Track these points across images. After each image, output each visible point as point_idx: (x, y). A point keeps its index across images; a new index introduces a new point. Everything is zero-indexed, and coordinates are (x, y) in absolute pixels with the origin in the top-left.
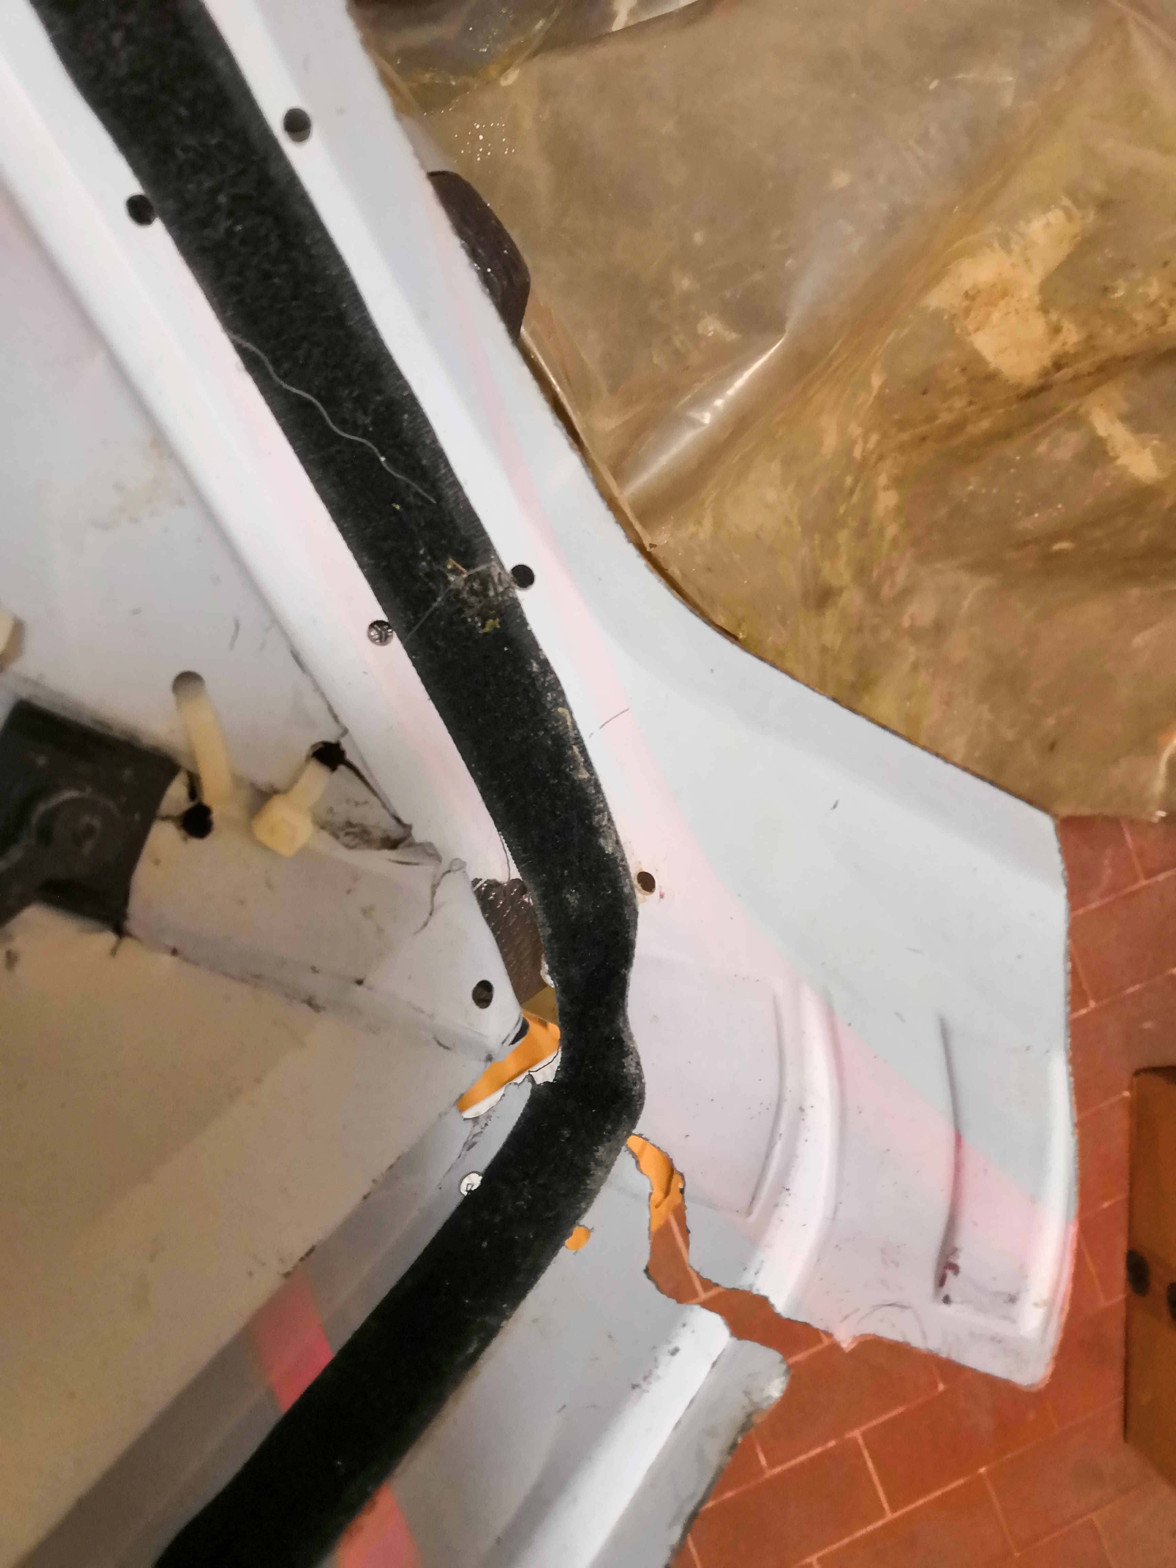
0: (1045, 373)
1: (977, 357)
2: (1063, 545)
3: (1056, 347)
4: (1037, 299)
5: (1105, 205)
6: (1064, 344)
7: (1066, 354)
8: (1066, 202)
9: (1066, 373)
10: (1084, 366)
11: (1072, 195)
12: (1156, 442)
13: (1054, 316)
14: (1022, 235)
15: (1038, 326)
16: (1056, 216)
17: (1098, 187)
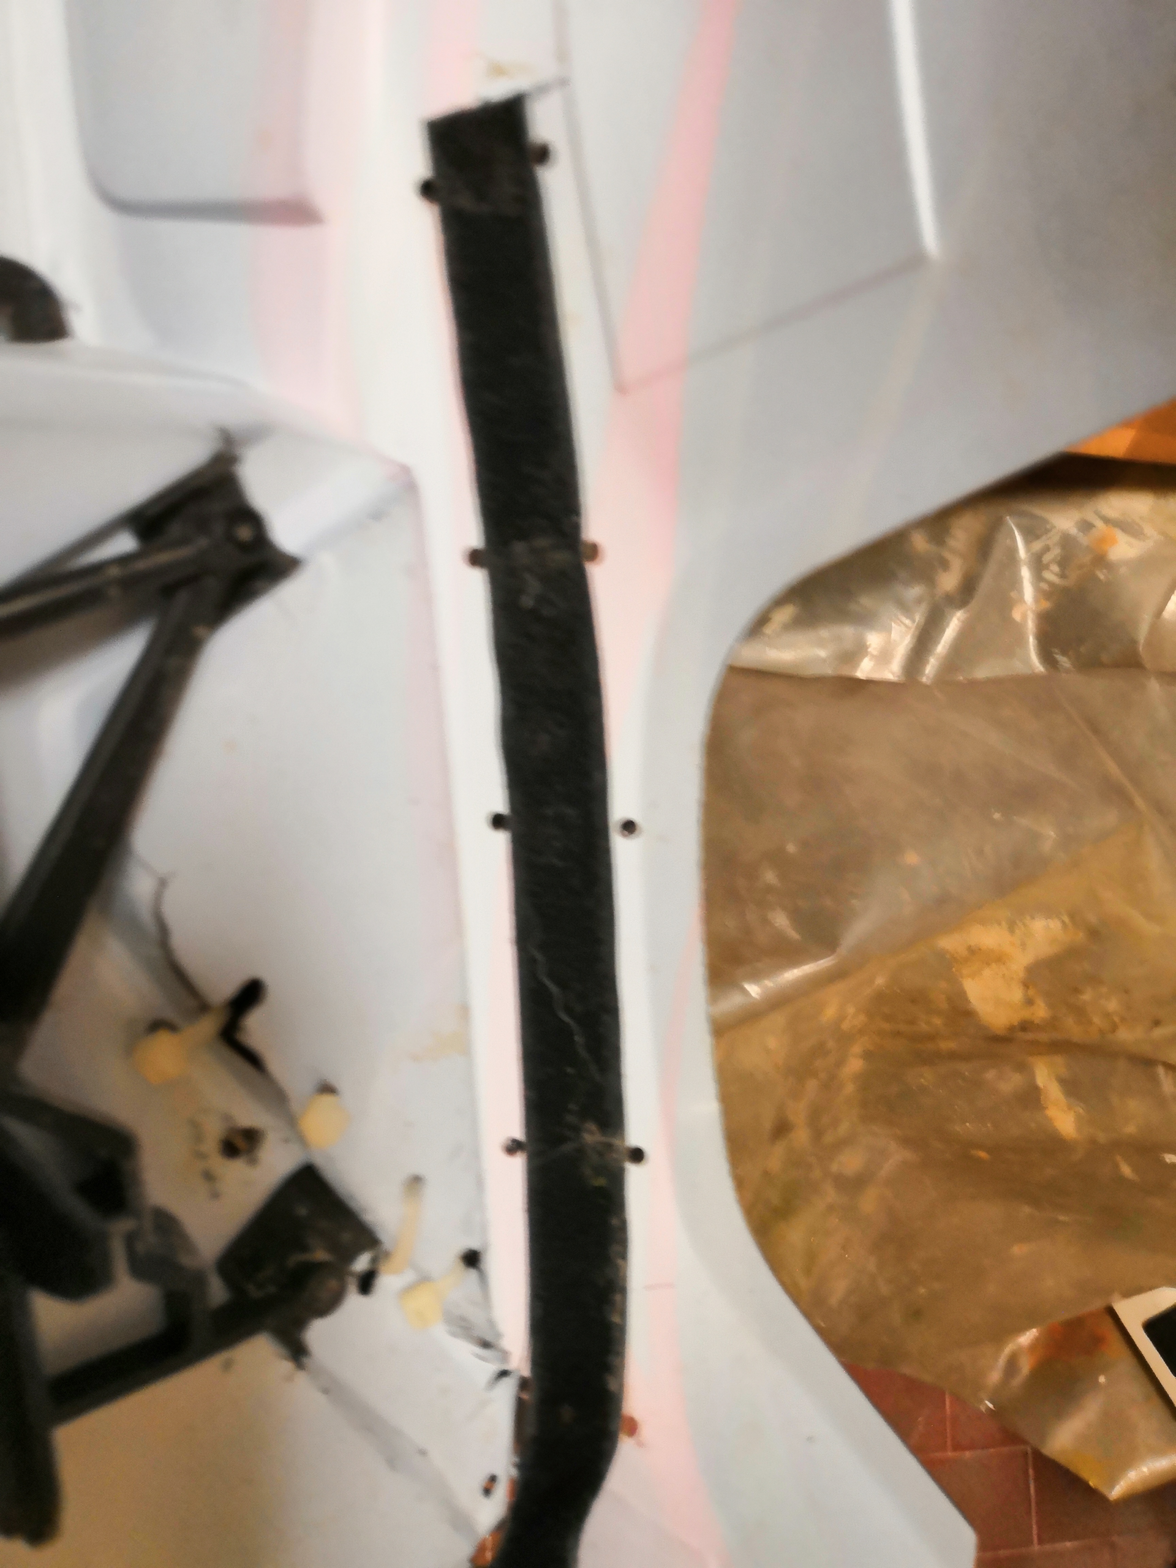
0: (1012, 1029)
1: (962, 995)
2: (983, 1154)
3: (1025, 1014)
4: (1022, 974)
5: (1094, 934)
6: (1033, 1014)
7: (1032, 1022)
8: (1066, 919)
9: (1030, 1036)
10: (1043, 1037)
11: (1072, 916)
12: (1081, 1111)
13: (1031, 992)
14: (1025, 925)
15: (1017, 994)
16: (1055, 925)
17: (1092, 918)
